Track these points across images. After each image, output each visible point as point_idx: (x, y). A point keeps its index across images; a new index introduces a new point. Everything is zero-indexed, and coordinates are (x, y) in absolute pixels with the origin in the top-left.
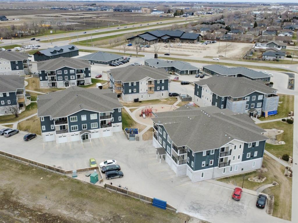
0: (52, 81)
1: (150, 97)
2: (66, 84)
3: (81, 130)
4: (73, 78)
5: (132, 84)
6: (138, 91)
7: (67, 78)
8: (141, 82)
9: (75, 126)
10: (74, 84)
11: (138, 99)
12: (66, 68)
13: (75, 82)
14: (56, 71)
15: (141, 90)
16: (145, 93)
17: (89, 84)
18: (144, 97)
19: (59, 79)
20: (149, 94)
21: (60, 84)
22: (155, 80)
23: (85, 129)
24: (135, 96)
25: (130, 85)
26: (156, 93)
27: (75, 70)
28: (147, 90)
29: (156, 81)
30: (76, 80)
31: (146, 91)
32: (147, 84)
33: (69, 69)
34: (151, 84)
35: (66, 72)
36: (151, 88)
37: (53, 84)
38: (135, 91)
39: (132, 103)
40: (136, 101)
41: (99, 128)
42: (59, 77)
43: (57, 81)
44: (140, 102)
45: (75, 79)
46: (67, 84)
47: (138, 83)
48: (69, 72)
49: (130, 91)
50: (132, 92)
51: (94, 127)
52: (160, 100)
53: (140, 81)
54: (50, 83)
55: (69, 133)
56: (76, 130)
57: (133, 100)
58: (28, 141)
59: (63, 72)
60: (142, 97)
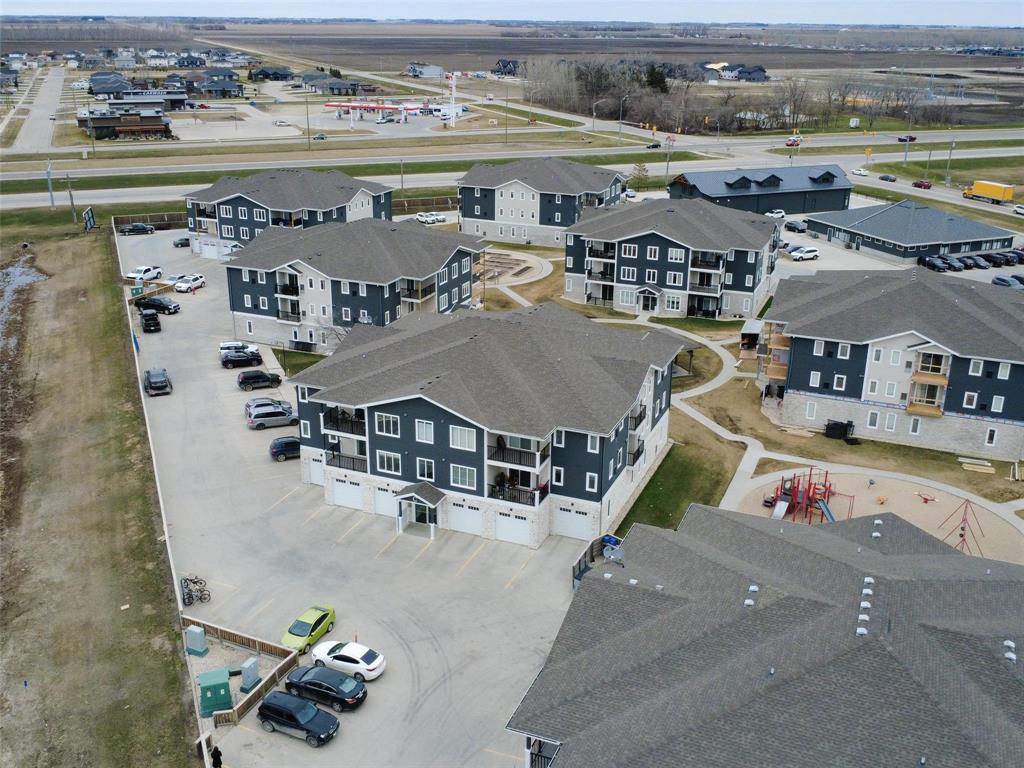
0: (601, 279)
1: (915, 430)
2: (646, 299)
3: (414, 479)
4: (675, 282)
5: (831, 348)
6: (854, 390)
7: (654, 280)
8: (878, 352)
9: (393, 455)
10: (675, 304)
11: (850, 425)
12: (653, 239)
13: (682, 297)
14: (620, 243)
15: (873, 389)
16: (888, 405)
17: (737, 319)
18: (881, 425)
19: (624, 277)
20: (910, 414)
21: (626, 295)
22: (954, 356)
23: (426, 479)
24: (838, 409)
25: (818, 351)
26: (955, 420)
27: (687, 250)
28: (904, 396)
29: (960, 364)
30: (688, 292)
31: (895, 398)
32: (909, 365)
33: (666, 244)
34: (938, 370)
35: (652, 253)
36: (932, 391)
37: (608, 293)
38: (840, 384)
39: (811, 435)
40: (838, 432)
41: (479, 492)
42: (627, 268)
43: (614, 284)
44: (855, 442)
45: (684, 288)
46: (649, 303)
47: (860, 352)
48: (664, 254)
49: (815, 379)
50: (826, 387)
51: (463, 483)
52: (960, 460)
53: (873, 345)
54: (598, 285)
55: (368, 475)
56: (393, 473)
57: (821, 427)
58: (277, 460)
59: (642, 253)
60: (873, 423)
